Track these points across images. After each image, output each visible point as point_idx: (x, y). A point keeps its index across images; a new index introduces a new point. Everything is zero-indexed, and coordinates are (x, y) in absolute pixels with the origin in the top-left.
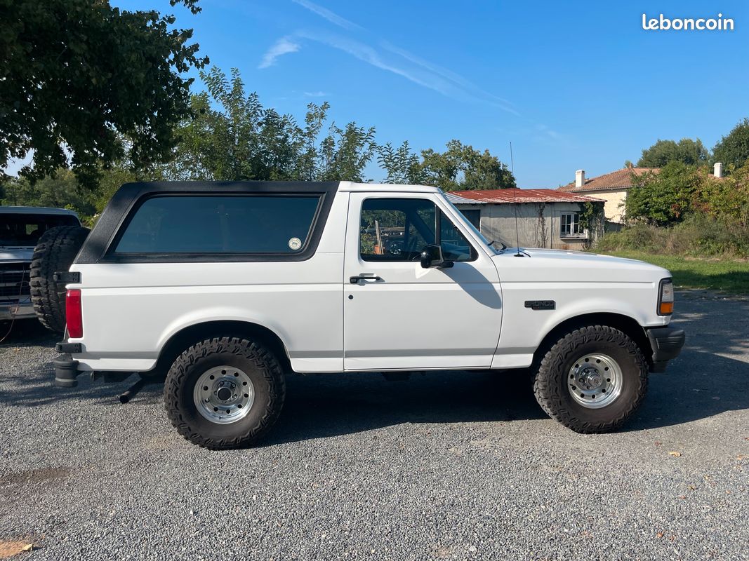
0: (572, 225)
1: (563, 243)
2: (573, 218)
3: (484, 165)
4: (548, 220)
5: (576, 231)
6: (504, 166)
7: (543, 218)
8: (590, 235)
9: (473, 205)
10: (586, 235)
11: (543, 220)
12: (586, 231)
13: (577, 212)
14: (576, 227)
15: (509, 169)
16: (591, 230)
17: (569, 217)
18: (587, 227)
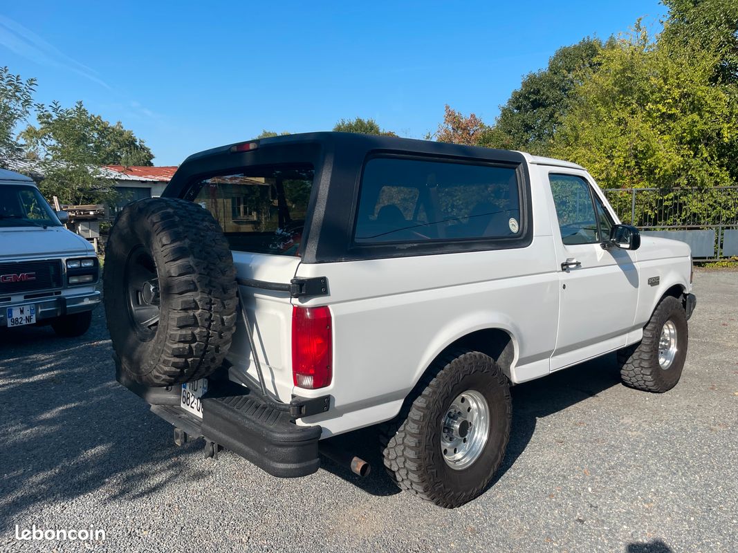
0: (242, 207)
1: (235, 224)
2: (242, 200)
3: (120, 139)
4: (220, 201)
5: (245, 213)
6: (141, 141)
7: (215, 200)
8: (258, 217)
9: (143, 182)
10: (254, 217)
11: (216, 202)
12: (254, 214)
13: (246, 195)
14: (245, 208)
15: (146, 145)
16: (259, 213)
17: (239, 199)
18: (255, 210)
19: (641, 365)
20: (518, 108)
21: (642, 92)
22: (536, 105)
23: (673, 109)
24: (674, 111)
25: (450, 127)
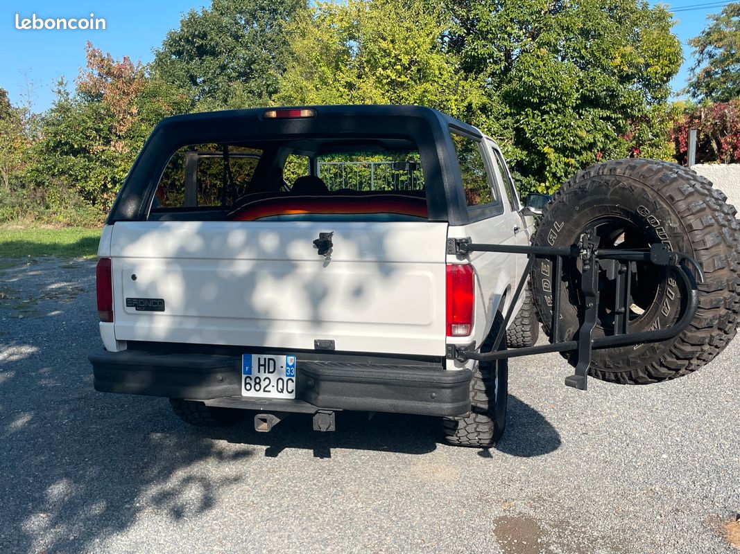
19: (523, 323)
20: (179, 53)
21: (372, 55)
22: (202, 52)
23: (402, 76)
24: (403, 79)
25: (96, 72)
